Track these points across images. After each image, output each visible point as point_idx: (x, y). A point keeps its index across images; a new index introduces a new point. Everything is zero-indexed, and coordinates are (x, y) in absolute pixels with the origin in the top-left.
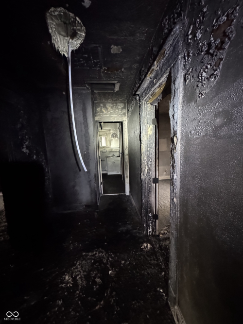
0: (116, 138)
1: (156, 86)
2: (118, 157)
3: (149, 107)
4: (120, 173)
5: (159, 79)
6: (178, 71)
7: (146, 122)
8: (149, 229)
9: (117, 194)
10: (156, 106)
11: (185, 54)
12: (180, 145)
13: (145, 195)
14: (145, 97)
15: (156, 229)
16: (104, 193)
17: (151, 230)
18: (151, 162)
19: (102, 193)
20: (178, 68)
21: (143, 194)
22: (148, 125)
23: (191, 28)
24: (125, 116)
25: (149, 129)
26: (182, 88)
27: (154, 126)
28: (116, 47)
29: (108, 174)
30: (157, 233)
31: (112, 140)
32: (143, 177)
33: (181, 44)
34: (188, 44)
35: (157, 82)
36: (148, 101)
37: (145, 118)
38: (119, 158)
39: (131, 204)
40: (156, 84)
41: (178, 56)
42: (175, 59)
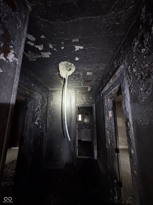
0: (88, 116)
2: (89, 128)
3: (109, 101)
4: (90, 140)
5: (114, 87)
6: (125, 85)
7: (107, 109)
8: (115, 196)
10: (113, 100)
11: (128, 77)
13: (109, 162)
15: (121, 197)
16: (79, 156)
17: (117, 197)
18: (112, 136)
20: (125, 84)
22: (109, 111)
23: (130, 67)
24: (94, 103)
25: (110, 113)
26: (129, 94)
28: (89, 73)
29: (82, 140)
31: (85, 117)
32: (107, 147)
33: (125, 73)
34: (129, 74)
36: (108, 97)
37: (107, 107)
41: (124, 78)
42: (122, 79)
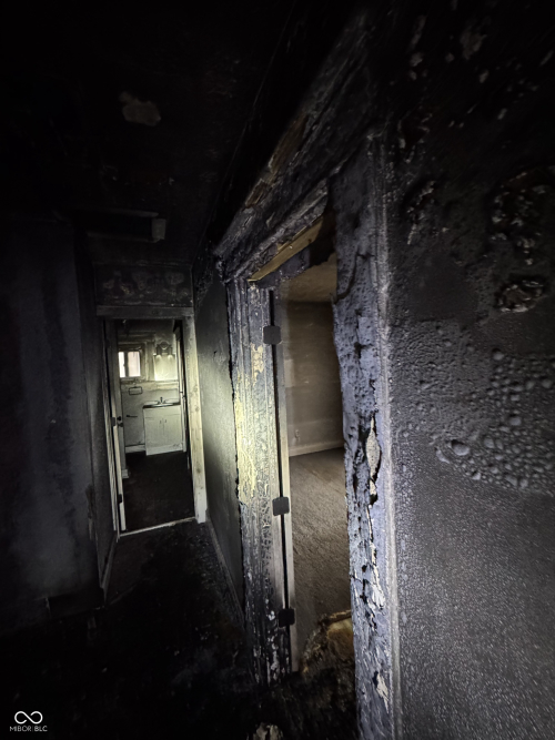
0: (170, 356)
1: (273, 239)
2: (175, 404)
3: (253, 296)
4: (182, 447)
5: (286, 215)
7: (246, 335)
8: (271, 662)
9: (170, 524)
10: (271, 292)
12: (389, 472)
13: (252, 557)
14: (238, 267)
15: (290, 655)
16: (130, 528)
17: (275, 665)
18: (266, 452)
19: (124, 528)
21: (247, 551)
22: (253, 346)
24: (189, 305)
25: (256, 357)
26: (386, 256)
27: (270, 347)
28: (137, 102)
29: (148, 454)
30: (295, 667)
31: (158, 360)
32: (242, 497)
35: (278, 225)
36: (249, 277)
37: (243, 325)
38: (178, 407)
39: (214, 555)
40: (273, 231)
41: (363, 133)
